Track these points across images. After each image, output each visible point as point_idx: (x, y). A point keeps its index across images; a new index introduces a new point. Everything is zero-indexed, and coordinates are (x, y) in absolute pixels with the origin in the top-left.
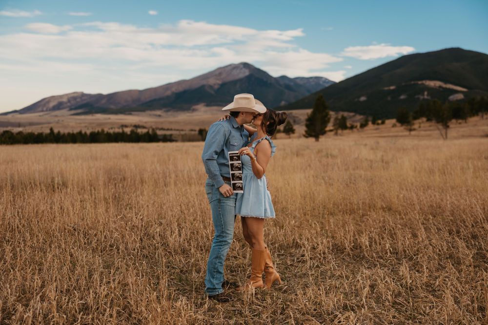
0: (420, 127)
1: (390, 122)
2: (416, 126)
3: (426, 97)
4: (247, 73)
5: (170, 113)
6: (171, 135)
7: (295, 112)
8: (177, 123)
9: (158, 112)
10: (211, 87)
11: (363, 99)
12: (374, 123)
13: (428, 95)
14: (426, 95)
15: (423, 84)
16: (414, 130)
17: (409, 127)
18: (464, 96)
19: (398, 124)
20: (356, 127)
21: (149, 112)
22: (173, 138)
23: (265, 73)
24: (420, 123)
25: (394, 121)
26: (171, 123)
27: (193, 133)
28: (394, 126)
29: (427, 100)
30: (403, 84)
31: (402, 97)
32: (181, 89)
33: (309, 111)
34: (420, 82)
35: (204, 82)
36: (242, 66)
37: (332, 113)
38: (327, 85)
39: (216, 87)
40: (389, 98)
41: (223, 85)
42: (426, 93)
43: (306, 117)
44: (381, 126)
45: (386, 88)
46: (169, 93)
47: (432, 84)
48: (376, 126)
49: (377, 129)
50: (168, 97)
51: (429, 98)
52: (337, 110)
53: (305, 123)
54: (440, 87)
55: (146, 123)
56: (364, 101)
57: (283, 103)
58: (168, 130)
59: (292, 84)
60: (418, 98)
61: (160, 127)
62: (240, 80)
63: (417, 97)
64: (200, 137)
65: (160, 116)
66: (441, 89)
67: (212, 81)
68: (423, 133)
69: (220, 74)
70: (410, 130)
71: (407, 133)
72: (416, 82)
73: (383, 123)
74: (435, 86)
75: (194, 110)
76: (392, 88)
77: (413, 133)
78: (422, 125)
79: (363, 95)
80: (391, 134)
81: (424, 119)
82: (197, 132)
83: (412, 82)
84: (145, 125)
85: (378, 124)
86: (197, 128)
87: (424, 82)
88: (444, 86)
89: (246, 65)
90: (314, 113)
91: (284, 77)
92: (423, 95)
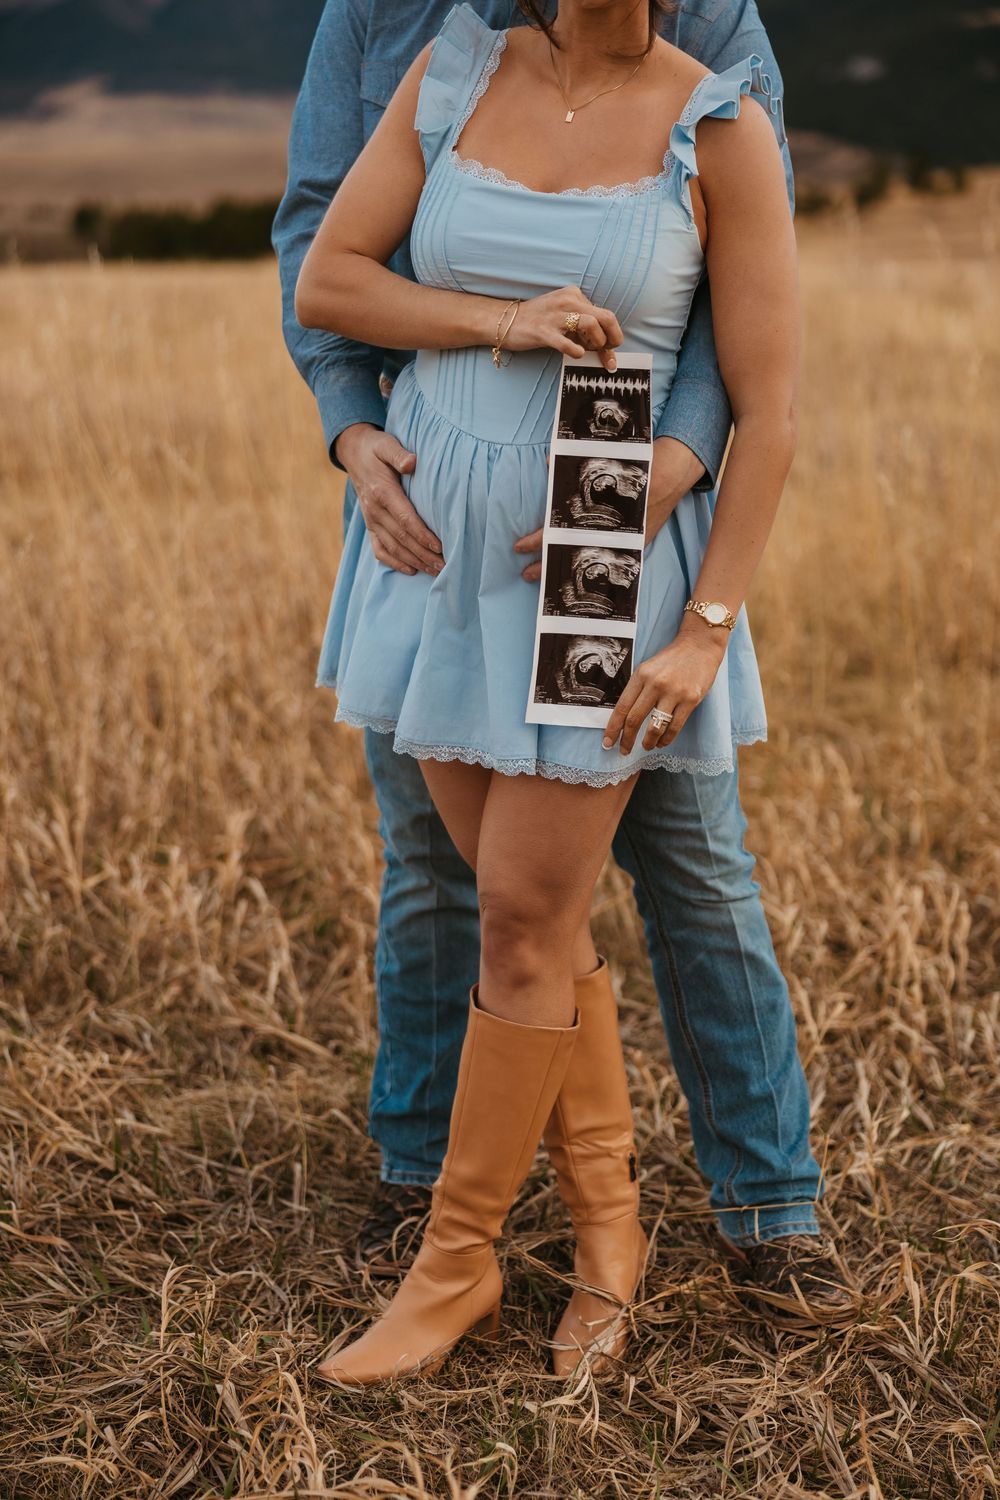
11: (865, 68)
12: (919, 182)
20: (839, 203)
40: (987, 70)
44: (954, 207)
49: (933, 218)
56: (870, 82)
73: (960, 186)
79: (864, 52)
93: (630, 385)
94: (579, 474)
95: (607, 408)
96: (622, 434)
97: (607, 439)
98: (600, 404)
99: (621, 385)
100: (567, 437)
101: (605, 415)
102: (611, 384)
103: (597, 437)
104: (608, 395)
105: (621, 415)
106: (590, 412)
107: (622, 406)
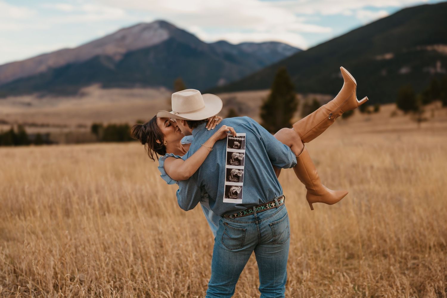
0: (433, 116)
1: (387, 109)
2: (427, 114)
3: (439, 70)
4: (163, 35)
5: (45, 100)
6: (48, 135)
7: (242, 96)
8: (57, 115)
9: (27, 99)
10: (109, 58)
13: (441, 68)
14: (439, 68)
15: (434, 50)
16: (425, 120)
17: (417, 116)
19: (400, 112)
21: (11, 99)
22: (51, 138)
23: (192, 37)
24: (433, 111)
25: (392, 107)
26: (47, 115)
27: (82, 130)
28: (394, 114)
29: (441, 74)
30: (405, 51)
31: (404, 70)
32: (62, 62)
33: (265, 94)
34: (429, 48)
35: (98, 51)
36: (157, 26)
37: (299, 97)
38: (289, 54)
39: (118, 58)
40: (384, 73)
41: (129, 55)
42: (439, 64)
43: (260, 103)
44: (375, 116)
45: (379, 58)
46: (43, 68)
48: (366, 116)
49: (368, 120)
50: (42, 75)
51: (444, 71)
52: (305, 91)
53: (258, 111)
55: (8, 115)
57: (222, 82)
58: (43, 126)
59: (235, 52)
60: (428, 73)
61: (30, 120)
62: (155, 48)
63: (425, 70)
64: (94, 137)
65: (29, 105)
67: (111, 50)
68: (438, 125)
69: (123, 38)
70: (420, 121)
71: (413, 125)
72: (423, 48)
73: (377, 110)
75: (83, 95)
76: (388, 56)
77: (424, 125)
78: (436, 113)
80: (390, 127)
81: (439, 104)
82: (88, 130)
83: (419, 48)
84: (7, 119)
85: (369, 112)
86: (89, 123)
87: (436, 47)
89: (163, 24)
90: (273, 98)
91: (222, 43)
92: (435, 66)
93: (241, 139)
94: (231, 155)
95: (236, 143)
96: (239, 148)
97: (236, 149)
98: (235, 142)
99: (239, 139)
100: (229, 148)
101: (236, 144)
102: (237, 139)
103: (235, 148)
104: (237, 141)
105: (239, 144)
107: (239, 143)
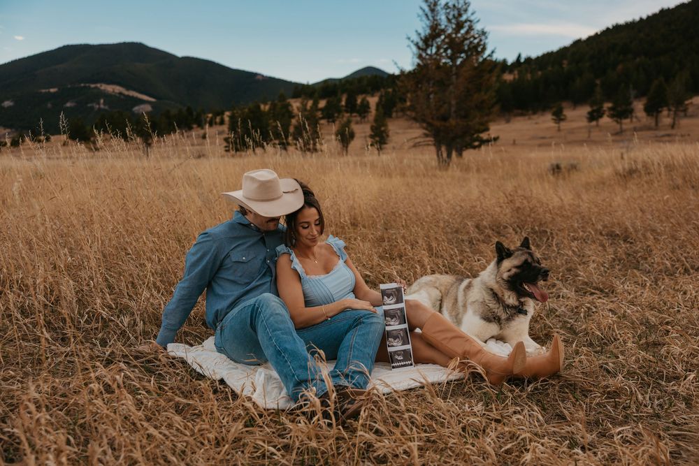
3: (102, 106)
11: (7, 104)
12: (32, 139)
13: (104, 104)
14: (102, 104)
15: (96, 88)
18: (152, 107)
19: (71, 142)
20: (6, 144)
25: (64, 137)
28: (65, 144)
29: (104, 110)
30: (69, 86)
31: (68, 105)
34: (93, 86)
40: (49, 105)
42: (102, 101)
45: (43, 91)
47: (110, 88)
48: (36, 144)
51: (107, 107)
54: (120, 93)
56: (9, 107)
60: (92, 108)
63: (89, 105)
66: (122, 97)
72: (87, 85)
73: (48, 139)
74: (114, 91)
76: (52, 90)
79: (8, 99)
83: (82, 85)
85: (40, 141)
87: (99, 85)
88: (126, 93)
92: (99, 104)
98: (402, 358)
106: (404, 357)
